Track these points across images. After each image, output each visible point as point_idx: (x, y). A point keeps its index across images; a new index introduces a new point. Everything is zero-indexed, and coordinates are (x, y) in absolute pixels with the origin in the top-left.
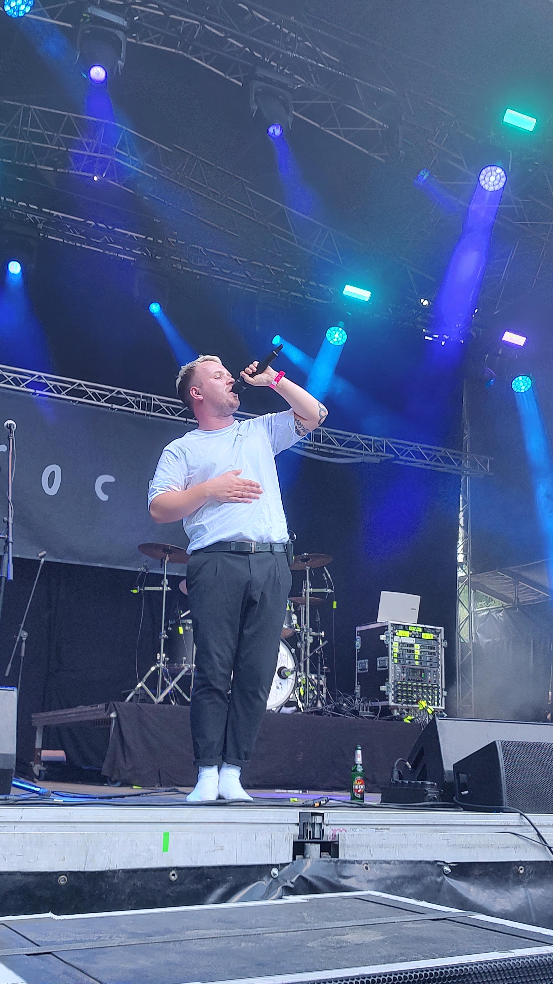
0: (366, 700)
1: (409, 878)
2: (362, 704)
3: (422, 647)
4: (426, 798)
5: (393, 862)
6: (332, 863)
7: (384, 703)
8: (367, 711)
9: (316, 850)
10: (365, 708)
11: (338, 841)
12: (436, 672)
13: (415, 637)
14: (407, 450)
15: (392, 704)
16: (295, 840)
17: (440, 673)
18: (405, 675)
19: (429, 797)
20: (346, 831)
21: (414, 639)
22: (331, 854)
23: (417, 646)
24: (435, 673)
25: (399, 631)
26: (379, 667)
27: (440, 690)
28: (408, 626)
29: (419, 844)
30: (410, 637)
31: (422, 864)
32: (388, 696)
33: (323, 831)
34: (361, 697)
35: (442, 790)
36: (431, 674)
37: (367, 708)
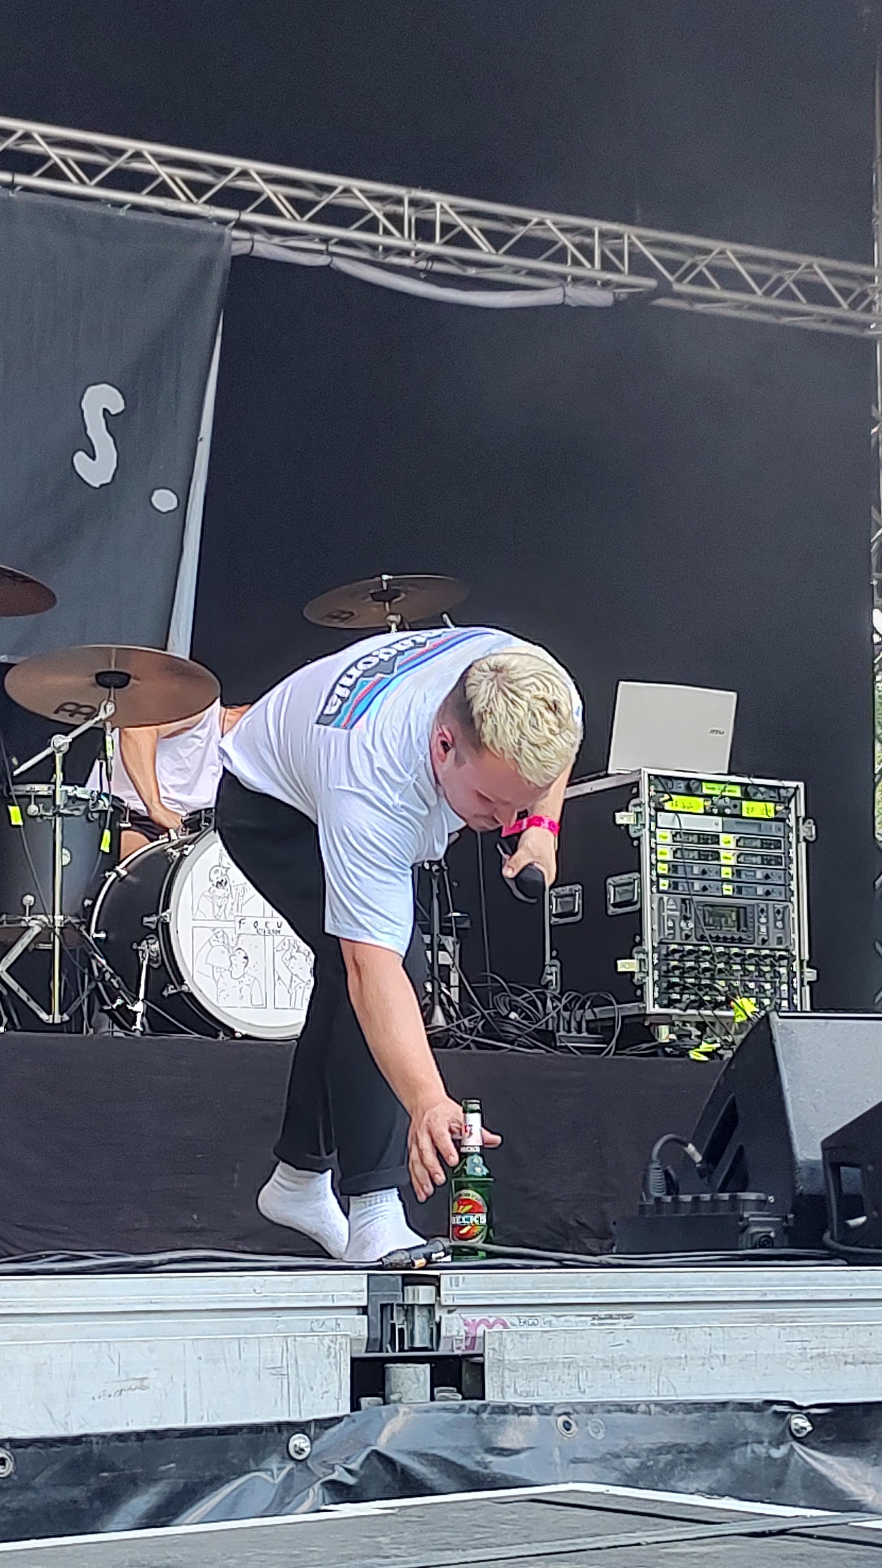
0: (576, 998)
1: (690, 1451)
2: (566, 1014)
3: (741, 843)
4: (743, 1239)
5: (642, 1408)
6: (465, 1415)
7: (630, 1008)
8: (579, 1031)
9: (418, 1379)
10: (573, 1024)
11: (482, 1355)
12: (782, 914)
13: (721, 814)
14: (693, 266)
15: (653, 1009)
16: (355, 1355)
17: (795, 915)
18: (691, 925)
19: (753, 1235)
20: (505, 1325)
21: (719, 819)
22: (464, 1389)
23: (727, 841)
24: (779, 917)
25: (673, 797)
26: (615, 905)
27: (796, 966)
28: (701, 781)
29: (718, 1357)
30: (706, 813)
31: (728, 1412)
32: (641, 987)
33: (439, 1325)
34: (562, 993)
35: (791, 1216)
36: (767, 917)
37: (579, 1024)
